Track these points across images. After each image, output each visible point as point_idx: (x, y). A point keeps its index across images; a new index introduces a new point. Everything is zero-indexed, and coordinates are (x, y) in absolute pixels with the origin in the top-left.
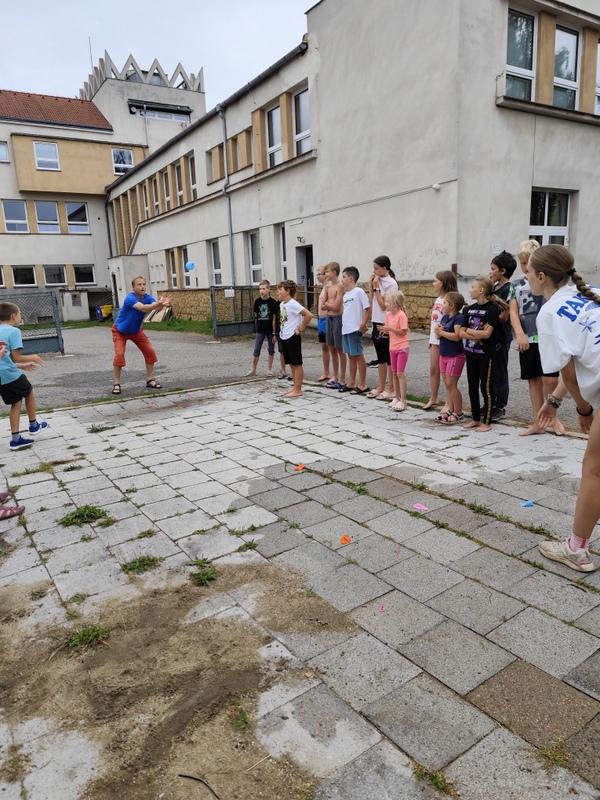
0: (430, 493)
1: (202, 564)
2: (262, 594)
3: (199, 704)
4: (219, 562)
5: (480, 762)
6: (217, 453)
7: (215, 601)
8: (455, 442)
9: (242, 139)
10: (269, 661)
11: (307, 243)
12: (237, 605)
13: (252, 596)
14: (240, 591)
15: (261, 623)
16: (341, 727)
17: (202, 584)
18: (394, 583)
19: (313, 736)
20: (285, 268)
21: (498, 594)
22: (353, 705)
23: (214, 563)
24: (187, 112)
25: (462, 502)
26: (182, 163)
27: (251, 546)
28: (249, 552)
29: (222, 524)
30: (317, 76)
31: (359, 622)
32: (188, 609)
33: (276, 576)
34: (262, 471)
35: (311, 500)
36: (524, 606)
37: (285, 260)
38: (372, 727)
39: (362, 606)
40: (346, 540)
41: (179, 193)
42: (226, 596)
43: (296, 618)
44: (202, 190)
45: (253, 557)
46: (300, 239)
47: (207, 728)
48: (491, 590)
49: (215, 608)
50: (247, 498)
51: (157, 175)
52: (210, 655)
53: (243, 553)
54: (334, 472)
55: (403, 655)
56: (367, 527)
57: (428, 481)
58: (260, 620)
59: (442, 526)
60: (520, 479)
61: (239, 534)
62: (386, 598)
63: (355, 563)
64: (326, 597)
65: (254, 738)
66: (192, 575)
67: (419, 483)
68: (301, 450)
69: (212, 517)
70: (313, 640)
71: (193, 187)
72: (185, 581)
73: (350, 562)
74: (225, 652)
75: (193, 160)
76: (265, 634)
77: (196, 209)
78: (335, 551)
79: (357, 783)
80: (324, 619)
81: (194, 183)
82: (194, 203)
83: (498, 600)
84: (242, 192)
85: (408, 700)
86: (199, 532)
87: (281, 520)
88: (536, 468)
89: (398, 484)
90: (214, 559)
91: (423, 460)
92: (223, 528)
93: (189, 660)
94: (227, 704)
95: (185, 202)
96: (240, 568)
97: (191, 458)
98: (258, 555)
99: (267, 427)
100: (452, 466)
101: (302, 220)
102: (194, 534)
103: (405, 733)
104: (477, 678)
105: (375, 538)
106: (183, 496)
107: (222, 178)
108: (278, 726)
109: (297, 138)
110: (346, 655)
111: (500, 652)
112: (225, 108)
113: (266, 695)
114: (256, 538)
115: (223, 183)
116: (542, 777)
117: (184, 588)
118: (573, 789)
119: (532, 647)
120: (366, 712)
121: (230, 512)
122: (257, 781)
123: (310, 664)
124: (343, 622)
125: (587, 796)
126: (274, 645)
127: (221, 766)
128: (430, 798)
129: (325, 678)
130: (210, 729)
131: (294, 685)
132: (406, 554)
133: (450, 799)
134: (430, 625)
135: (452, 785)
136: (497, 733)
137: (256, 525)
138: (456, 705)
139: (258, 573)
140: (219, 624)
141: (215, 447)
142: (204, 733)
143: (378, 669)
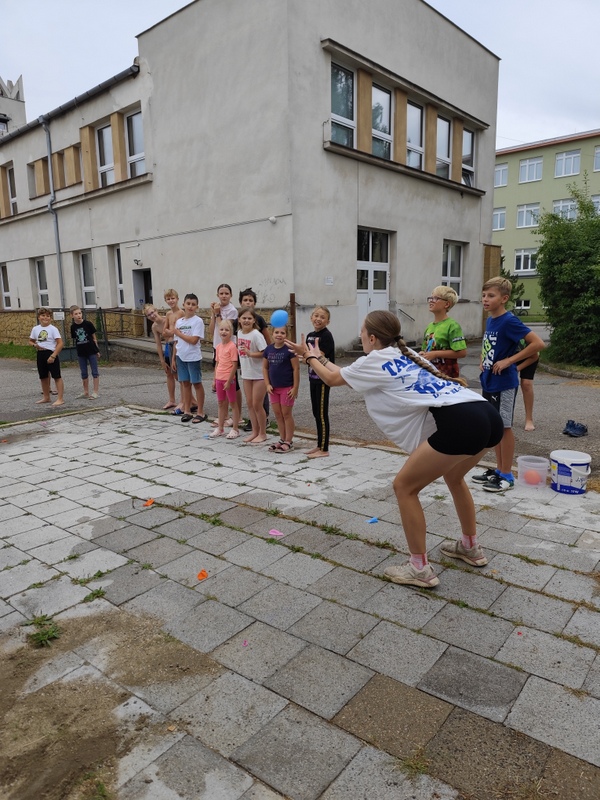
0: (284, 517)
1: (40, 622)
2: (115, 647)
3: (47, 786)
4: (62, 616)
5: (351, 785)
6: (52, 493)
7: (58, 663)
8: (304, 465)
9: (70, 155)
10: (126, 721)
11: (145, 267)
12: (86, 663)
13: (103, 650)
14: (88, 648)
15: (115, 680)
16: (210, 778)
17: (42, 646)
18: (255, 614)
19: (181, 795)
20: (121, 292)
21: (354, 612)
22: (222, 752)
23: (55, 619)
24: (5, 121)
25: (314, 524)
27: (98, 594)
28: (96, 601)
29: (62, 574)
30: (150, 100)
31: (222, 660)
32: (27, 677)
33: (129, 624)
34: (106, 511)
35: (163, 536)
36: (377, 620)
37: (121, 282)
38: (243, 772)
39: (224, 643)
40: (203, 575)
42: (72, 655)
43: (155, 667)
44: (24, 204)
45: (102, 605)
46: (137, 262)
48: (347, 609)
49: (60, 671)
50: (91, 541)
52: (57, 726)
53: (89, 603)
54: (186, 504)
55: (269, 689)
56: (224, 559)
57: (281, 506)
58: (113, 676)
59: (298, 551)
60: (364, 496)
61: (84, 583)
62: (248, 631)
63: (215, 599)
64: (185, 640)
66: (29, 636)
67: (273, 508)
68: (149, 483)
69: (51, 567)
70: (174, 689)
71: (12, 200)
72: (21, 645)
73: (209, 598)
74: (74, 720)
75: (11, 172)
76: (121, 691)
77: (16, 224)
78: (193, 588)
80: (184, 664)
81: (14, 195)
82: (13, 218)
83: (354, 617)
84: (70, 209)
85: (277, 735)
86: (35, 586)
87: (131, 562)
88: (377, 486)
89: (253, 511)
90: (56, 614)
91: (274, 484)
92: (64, 578)
93: (31, 737)
94: (80, 779)
95: (3, 215)
96: (87, 620)
97: (21, 501)
98: (107, 603)
99: (109, 461)
100: (302, 489)
101: (139, 243)
102: (28, 589)
103: (277, 771)
104: (342, 700)
105: (233, 569)
106: (12, 545)
107: (47, 193)
108: (142, 793)
109: (130, 159)
110: (211, 699)
111: (360, 669)
112: (49, 120)
113: (126, 760)
114: (103, 584)
115: (49, 198)
116: (407, 788)
117: (20, 653)
118: (435, 794)
119: (388, 659)
120: (236, 758)
121: (71, 558)
123: (174, 716)
124: (205, 664)
125: (447, 797)
126: (132, 701)
129: (190, 729)
131: (157, 743)
132: (265, 582)
134: (292, 653)
136: (364, 751)
137: (103, 570)
138: (324, 731)
139: (109, 623)
140: (65, 688)
141: (49, 486)
143: (245, 708)
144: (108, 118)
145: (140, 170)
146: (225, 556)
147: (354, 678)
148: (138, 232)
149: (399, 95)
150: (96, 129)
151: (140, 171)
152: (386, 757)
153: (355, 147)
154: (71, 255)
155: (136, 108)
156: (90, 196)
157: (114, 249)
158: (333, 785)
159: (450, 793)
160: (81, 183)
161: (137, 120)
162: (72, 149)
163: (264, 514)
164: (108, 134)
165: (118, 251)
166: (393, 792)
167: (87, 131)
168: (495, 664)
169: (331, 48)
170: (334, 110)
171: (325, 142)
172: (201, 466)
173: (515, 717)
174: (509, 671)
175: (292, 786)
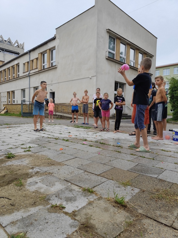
1: (10, 154)
2: (32, 160)
4: (17, 154)
5: (104, 187)
7: (13, 161)
8: (95, 133)
9: (35, 61)
10: (32, 172)
11: (53, 91)
13: (28, 160)
14: (23, 160)
17: (9, 158)
18: (76, 156)
19: (47, 186)
21: (108, 157)
22: (62, 179)
24: (18, 54)
25: (97, 142)
26: (15, 66)
27: (29, 151)
30: (58, 45)
31: (65, 163)
32: (3, 163)
34: (35, 138)
35: (50, 142)
36: (116, 158)
38: (67, 182)
40: (61, 149)
41: (13, 75)
42: (18, 160)
43: (43, 164)
44: (21, 74)
47: (6, 187)
49: (13, 163)
50: (29, 142)
51: (7, 69)
53: (26, 152)
54: (59, 138)
55: (79, 169)
56: (68, 147)
57: (87, 139)
58: (30, 164)
59: (91, 146)
60: (114, 139)
61: (24, 148)
62: (74, 159)
63: (64, 153)
64: (53, 160)
65: (25, 188)
66: (6, 157)
68: (48, 135)
69: (16, 146)
70: (49, 167)
71: (18, 73)
74: (16, 171)
75: (19, 66)
76: (32, 167)
77: (19, 80)
78: (58, 151)
79: (62, 194)
80: (52, 163)
84: (34, 75)
85: (80, 176)
87: (40, 146)
89: (78, 140)
91: (87, 136)
92: (19, 147)
93: (1, 173)
94: (15, 181)
95: (15, 77)
96: (24, 155)
98: (31, 152)
100: (96, 137)
101: (52, 84)
102: (8, 149)
103: (79, 183)
104: (102, 171)
105: (71, 149)
106: (5, 142)
108: (34, 185)
109: (51, 62)
110: (60, 170)
111: (109, 166)
112: (30, 51)
113: (30, 179)
114: (30, 149)
115: (28, 72)
116: (123, 188)
117: (2, 159)
118: (132, 190)
119: (118, 165)
120: (66, 179)
121: (22, 145)
122: (24, 197)
123: (47, 172)
124: (59, 164)
125: (137, 190)
126: (35, 169)
127: (10, 195)
128: (87, 194)
129: (52, 174)
130: (7, 187)
131: (41, 176)
132: (80, 151)
133: (94, 194)
134: (88, 163)
135: (95, 191)
136: (109, 181)
137: (31, 147)
138: (96, 177)
139: (31, 156)
140: (14, 166)
141: (18, 134)
142: (4, 188)
143: (71, 172)
144: (46, 51)
145: (54, 64)
147: (107, 168)
148: (52, 82)
149: (128, 45)
150: (43, 54)
152: (116, 182)
153: (115, 59)
154: (33, 88)
155: (54, 48)
156: (39, 72)
158: (98, 186)
160: (37, 68)
161: (54, 51)
162: (36, 59)
163: (82, 140)
164: (46, 55)
166: (118, 189)
167: (40, 54)
168: (154, 167)
169: (109, 32)
170: (109, 48)
171: (106, 57)
172: (64, 133)
173: (161, 177)
174: (159, 169)
175: (84, 185)
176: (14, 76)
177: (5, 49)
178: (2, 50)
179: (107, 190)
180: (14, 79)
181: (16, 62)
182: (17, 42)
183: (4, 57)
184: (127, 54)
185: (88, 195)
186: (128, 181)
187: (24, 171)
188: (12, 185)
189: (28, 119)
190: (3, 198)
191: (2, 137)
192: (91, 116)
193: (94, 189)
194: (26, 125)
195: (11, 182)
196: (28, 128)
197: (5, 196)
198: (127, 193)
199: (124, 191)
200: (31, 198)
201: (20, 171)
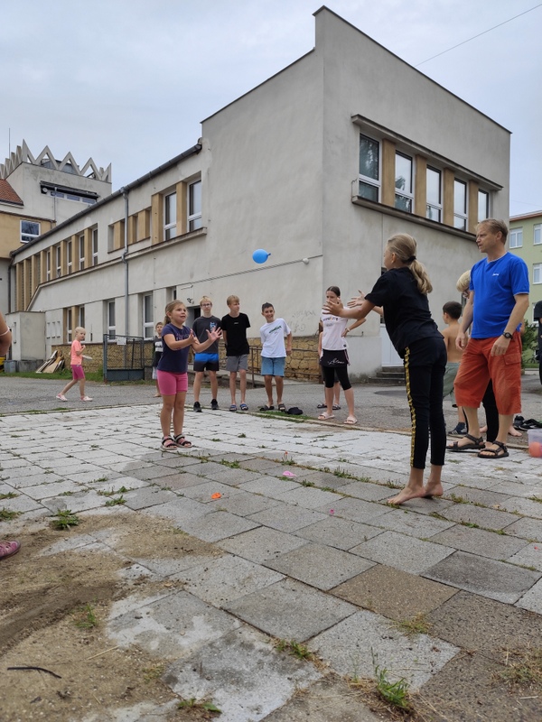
0: (298, 466)
1: (64, 515)
2: (127, 534)
3: (41, 614)
4: (84, 513)
5: (343, 635)
6: (93, 447)
7: (73, 540)
8: (322, 438)
9: (142, 217)
10: (126, 579)
11: (196, 304)
12: (98, 542)
13: (115, 535)
14: (103, 533)
15: (122, 553)
17: (62, 529)
18: (261, 522)
19: (168, 629)
21: (360, 524)
22: (214, 604)
24: (95, 197)
25: (327, 471)
27: (120, 502)
28: (117, 506)
29: (91, 489)
30: (209, 170)
31: (226, 548)
32: (43, 547)
35: (185, 472)
36: (383, 530)
38: (232, 617)
39: (230, 538)
40: (217, 496)
41: (81, 260)
42: (87, 536)
43: (160, 548)
44: (103, 256)
46: (190, 300)
47: (48, 631)
48: (353, 523)
49: (72, 544)
50: (121, 473)
51: (62, 243)
52: (61, 577)
53: (110, 507)
54: (210, 456)
55: (268, 567)
56: (238, 488)
57: (297, 460)
58: (121, 551)
59: (309, 485)
61: (108, 494)
62: (253, 531)
63: (225, 511)
64: (192, 534)
65: (102, 635)
66: (52, 523)
67: (289, 461)
69: (81, 485)
70: (177, 562)
71: (94, 255)
72: (44, 528)
73: (220, 510)
74: (79, 574)
75: (96, 232)
76: (126, 560)
77: (93, 274)
78: (206, 503)
79: (213, 660)
80: (185, 548)
81: (96, 251)
82: (95, 268)
83: (359, 528)
84: (139, 259)
85: (271, 597)
86: (65, 494)
87: (152, 485)
89: (269, 462)
90: (79, 512)
91: (292, 448)
92: (93, 491)
93: (36, 583)
94: (74, 611)
95: (86, 267)
96: (106, 517)
98: (126, 508)
100: (319, 451)
101: (192, 284)
102: (59, 495)
103: (267, 619)
104: (340, 578)
105: (246, 494)
106: (52, 472)
107: (122, 248)
108: (130, 625)
109: (190, 218)
110: (210, 570)
111: (361, 560)
112: (128, 190)
113: (120, 603)
114: (125, 496)
115: (123, 251)
116: (404, 642)
117: (41, 532)
118: (434, 648)
119: (391, 556)
120: (227, 607)
121: (100, 481)
122: (100, 667)
123: (172, 578)
124: (208, 549)
125: (448, 652)
126: (134, 567)
127: (59, 659)
128: (291, 664)
129: (186, 587)
130: (51, 632)
131: (152, 594)
132: (274, 503)
133: (312, 664)
134: (295, 546)
135: (314, 653)
136: (359, 614)
137: (127, 488)
138: (319, 597)
139: (125, 520)
140: (76, 555)
141: (92, 443)
142: (43, 635)
143: (242, 578)
144: (174, 186)
145: (197, 225)
146: (239, 486)
147: (355, 566)
148: (192, 276)
149: (419, 160)
150: (164, 196)
151: (197, 227)
152: (381, 618)
153: (380, 201)
154: (136, 296)
155: (197, 178)
156: (155, 248)
157: (172, 290)
158: (325, 633)
159: (451, 648)
160: (149, 238)
161: (197, 188)
162: (144, 213)
163: (280, 464)
164: (174, 200)
165: (175, 292)
166: (389, 645)
167: (157, 198)
168: (507, 565)
169: (360, 122)
170: (362, 171)
171: (353, 197)
172: (226, 437)
173: (527, 602)
174: (522, 569)
175: (281, 630)
176: (83, 263)
177: (57, 185)
178: (48, 188)
179: (354, 647)
180: (82, 270)
181: (87, 223)
182: (90, 163)
183: (54, 208)
184: (419, 184)
185: (293, 666)
186: (421, 617)
187: (104, 573)
188: (67, 623)
189: (123, 388)
190: (38, 669)
191: (44, 455)
192: (309, 378)
193: (313, 647)
194: (116, 411)
195: (62, 614)
196: (121, 423)
197: (45, 664)
198: (416, 662)
199: (408, 652)
200: (121, 673)
201: (92, 574)
